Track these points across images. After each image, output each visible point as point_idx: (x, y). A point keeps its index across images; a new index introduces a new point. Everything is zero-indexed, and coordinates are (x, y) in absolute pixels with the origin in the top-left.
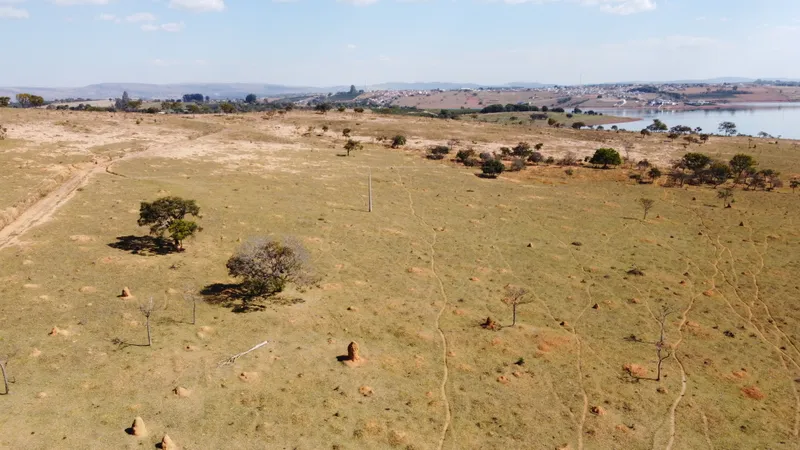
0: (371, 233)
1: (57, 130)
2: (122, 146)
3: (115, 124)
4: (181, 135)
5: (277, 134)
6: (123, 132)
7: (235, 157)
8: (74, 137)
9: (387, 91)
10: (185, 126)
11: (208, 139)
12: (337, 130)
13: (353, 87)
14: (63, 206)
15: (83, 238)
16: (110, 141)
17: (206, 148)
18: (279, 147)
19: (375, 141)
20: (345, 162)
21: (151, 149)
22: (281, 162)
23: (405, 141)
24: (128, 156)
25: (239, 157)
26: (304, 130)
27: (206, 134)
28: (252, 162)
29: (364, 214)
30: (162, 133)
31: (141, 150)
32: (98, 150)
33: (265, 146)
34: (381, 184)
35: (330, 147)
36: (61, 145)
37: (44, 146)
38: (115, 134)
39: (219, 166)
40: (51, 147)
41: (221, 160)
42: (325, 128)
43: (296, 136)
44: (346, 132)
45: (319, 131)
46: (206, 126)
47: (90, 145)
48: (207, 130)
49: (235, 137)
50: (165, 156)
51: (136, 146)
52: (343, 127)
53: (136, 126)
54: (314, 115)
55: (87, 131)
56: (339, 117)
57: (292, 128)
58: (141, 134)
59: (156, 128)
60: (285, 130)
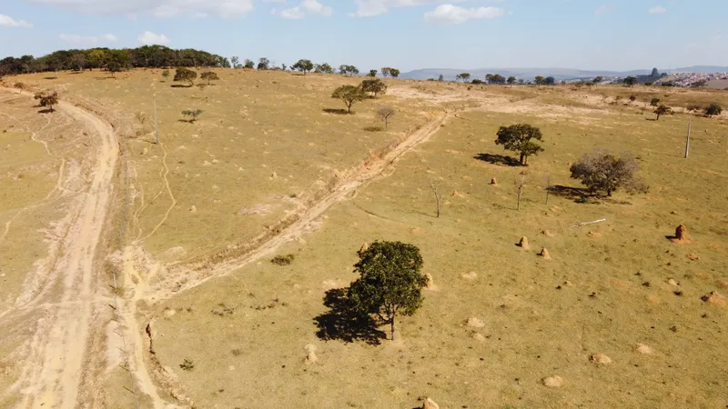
0: (689, 172)
1: (414, 91)
2: (463, 103)
3: (451, 89)
4: (504, 99)
5: (585, 101)
6: (459, 94)
7: (552, 115)
8: (427, 96)
9: (693, 74)
10: (506, 93)
11: (526, 101)
12: (645, 100)
13: (655, 70)
14: (433, 135)
15: (454, 152)
16: (453, 100)
17: (525, 107)
18: (589, 111)
19: (686, 111)
20: (655, 125)
21: (483, 106)
22: (593, 121)
23: (720, 111)
24: (467, 110)
25: (556, 115)
26: (611, 99)
27: (523, 99)
28: (567, 119)
29: (679, 159)
30: (488, 97)
31: (476, 106)
32: (447, 105)
33: (576, 110)
34: (694, 141)
35: (637, 113)
36: (420, 100)
37: (408, 100)
38: (453, 96)
39: (541, 119)
40: (414, 101)
41: (540, 116)
42: (632, 98)
43: (603, 105)
44: (654, 102)
45: (626, 101)
46: (523, 93)
47: (439, 101)
48: (524, 96)
49: (549, 102)
50: (496, 111)
51: (472, 104)
52: (651, 97)
53: (468, 92)
54: (621, 88)
55: (433, 93)
56: (648, 89)
57: (599, 98)
58: (472, 97)
59: (483, 93)
60: (594, 99)
